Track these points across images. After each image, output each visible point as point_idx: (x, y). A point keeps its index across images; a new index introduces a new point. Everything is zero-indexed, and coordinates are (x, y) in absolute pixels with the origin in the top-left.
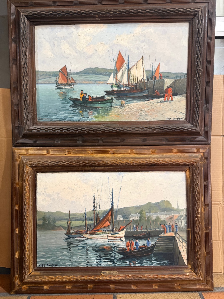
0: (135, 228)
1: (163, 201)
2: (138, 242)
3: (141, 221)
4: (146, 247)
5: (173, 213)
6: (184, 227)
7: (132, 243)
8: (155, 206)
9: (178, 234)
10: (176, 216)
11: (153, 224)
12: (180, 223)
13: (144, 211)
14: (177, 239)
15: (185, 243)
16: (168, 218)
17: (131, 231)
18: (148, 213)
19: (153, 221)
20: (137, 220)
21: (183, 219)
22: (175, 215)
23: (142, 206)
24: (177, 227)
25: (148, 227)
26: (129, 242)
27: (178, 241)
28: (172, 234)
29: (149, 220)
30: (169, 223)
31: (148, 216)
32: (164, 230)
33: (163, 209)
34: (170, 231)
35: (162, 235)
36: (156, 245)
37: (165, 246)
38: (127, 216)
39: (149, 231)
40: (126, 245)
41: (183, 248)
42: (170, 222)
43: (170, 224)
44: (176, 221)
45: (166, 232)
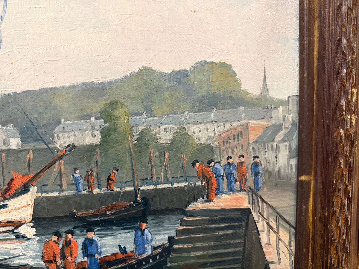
0: (81, 182)
1: (203, 64)
2: (96, 238)
3: (110, 150)
4: (130, 258)
5: (243, 115)
6: (285, 169)
7: (68, 243)
8: (172, 84)
9: (263, 201)
10: (254, 128)
11: (161, 162)
12: (270, 156)
13: (122, 105)
14: (259, 217)
15: (289, 231)
16: (224, 135)
17: (64, 194)
18: (142, 114)
19: (162, 149)
20: (92, 148)
21: (283, 141)
22: (252, 123)
23: (111, 83)
24: (259, 173)
25: (140, 175)
26: (57, 243)
27: (261, 225)
28: (238, 200)
29: (146, 144)
30: (229, 158)
31: (141, 128)
32: (208, 183)
33: (204, 97)
34: (231, 190)
35: (199, 205)
36: (175, 246)
37: (211, 248)
38: (41, 131)
39: (144, 192)
40: (43, 257)
41: (278, 251)
42: (230, 151)
43: (231, 161)
44: (256, 147)
45: (217, 194)
